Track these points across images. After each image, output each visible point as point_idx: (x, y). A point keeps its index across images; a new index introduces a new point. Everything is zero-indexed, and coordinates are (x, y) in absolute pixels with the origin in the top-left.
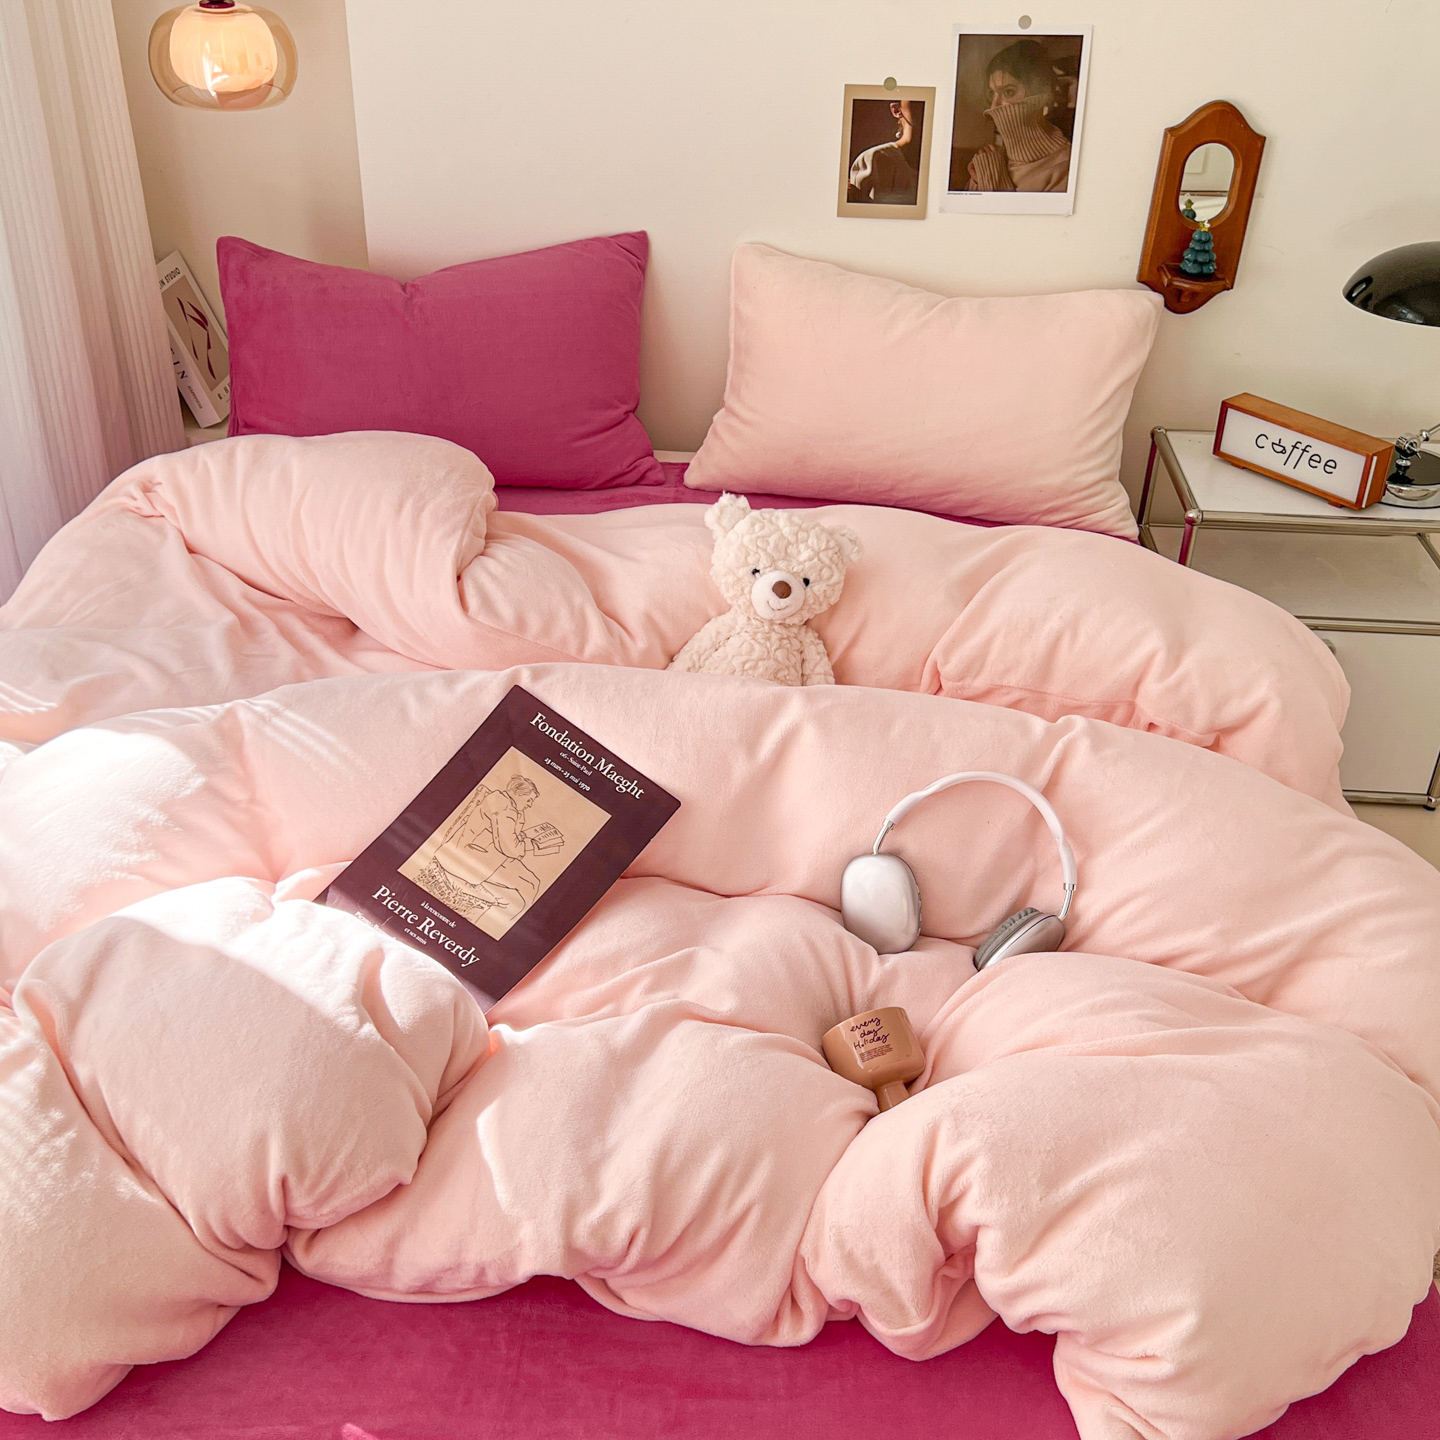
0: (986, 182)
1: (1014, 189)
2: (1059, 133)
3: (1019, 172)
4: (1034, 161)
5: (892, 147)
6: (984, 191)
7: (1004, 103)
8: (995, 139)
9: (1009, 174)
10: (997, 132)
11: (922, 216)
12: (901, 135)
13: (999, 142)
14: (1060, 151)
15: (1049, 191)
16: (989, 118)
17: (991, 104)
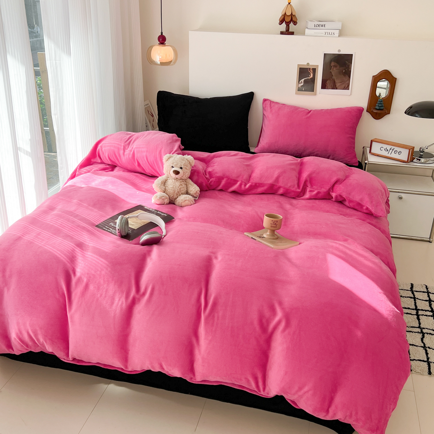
0: (330, 87)
1: (337, 89)
2: (347, 76)
3: (338, 85)
4: (341, 82)
5: (308, 79)
6: (329, 89)
7: (334, 69)
8: (332, 77)
9: (335, 85)
10: (333, 76)
11: (315, 94)
12: (310, 76)
13: (333, 78)
14: (347, 81)
15: (345, 90)
16: (331, 72)
17: (331, 69)
